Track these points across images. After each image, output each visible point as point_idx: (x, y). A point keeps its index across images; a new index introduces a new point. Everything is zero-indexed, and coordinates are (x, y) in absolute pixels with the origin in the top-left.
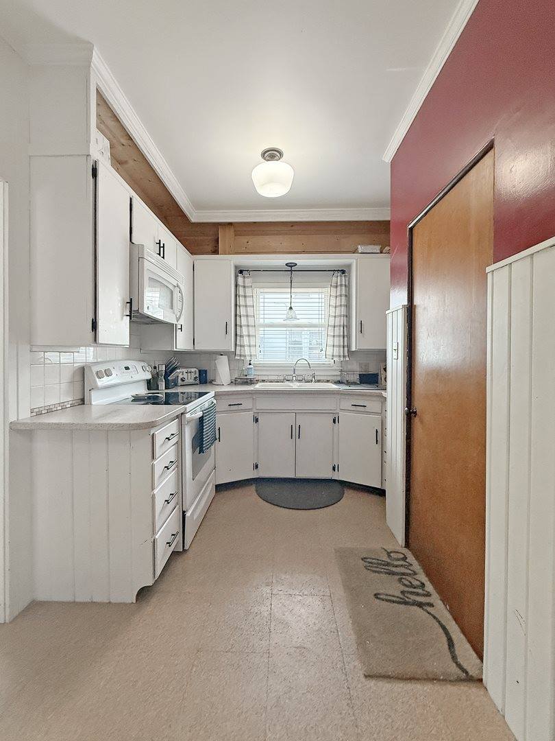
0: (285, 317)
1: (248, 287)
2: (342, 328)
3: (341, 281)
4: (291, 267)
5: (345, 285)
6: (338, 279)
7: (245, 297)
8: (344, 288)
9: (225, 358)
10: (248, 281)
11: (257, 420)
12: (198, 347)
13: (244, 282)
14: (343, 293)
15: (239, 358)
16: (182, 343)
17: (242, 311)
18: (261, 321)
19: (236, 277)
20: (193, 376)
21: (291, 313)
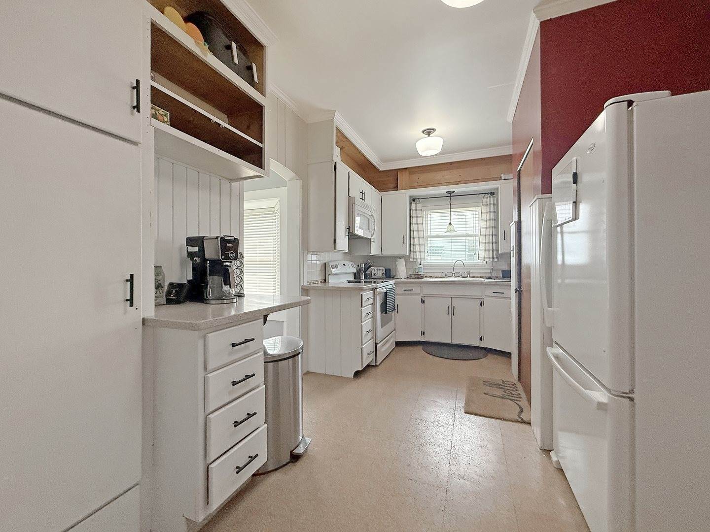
0: (446, 230)
1: (419, 210)
2: (491, 237)
3: (490, 201)
4: (450, 194)
5: (494, 204)
6: (488, 200)
7: (417, 217)
8: (492, 206)
9: (403, 260)
10: (419, 206)
11: (424, 302)
12: (385, 253)
13: (416, 207)
14: (492, 210)
15: (412, 260)
16: (374, 250)
17: (415, 227)
18: (429, 234)
19: (411, 203)
20: (382, 272)
21: (451, 227)
